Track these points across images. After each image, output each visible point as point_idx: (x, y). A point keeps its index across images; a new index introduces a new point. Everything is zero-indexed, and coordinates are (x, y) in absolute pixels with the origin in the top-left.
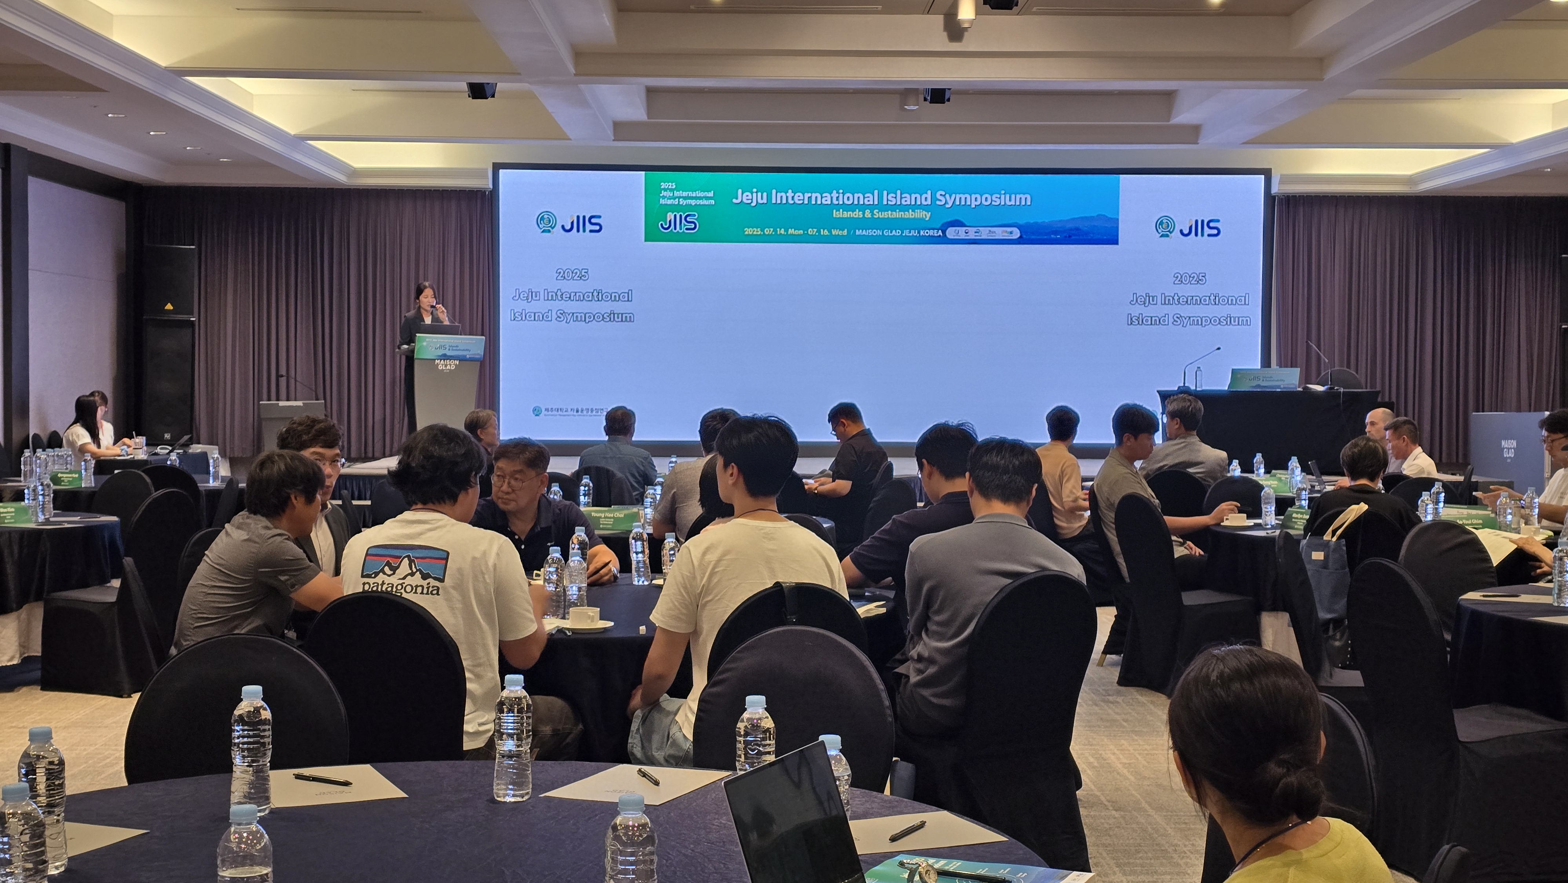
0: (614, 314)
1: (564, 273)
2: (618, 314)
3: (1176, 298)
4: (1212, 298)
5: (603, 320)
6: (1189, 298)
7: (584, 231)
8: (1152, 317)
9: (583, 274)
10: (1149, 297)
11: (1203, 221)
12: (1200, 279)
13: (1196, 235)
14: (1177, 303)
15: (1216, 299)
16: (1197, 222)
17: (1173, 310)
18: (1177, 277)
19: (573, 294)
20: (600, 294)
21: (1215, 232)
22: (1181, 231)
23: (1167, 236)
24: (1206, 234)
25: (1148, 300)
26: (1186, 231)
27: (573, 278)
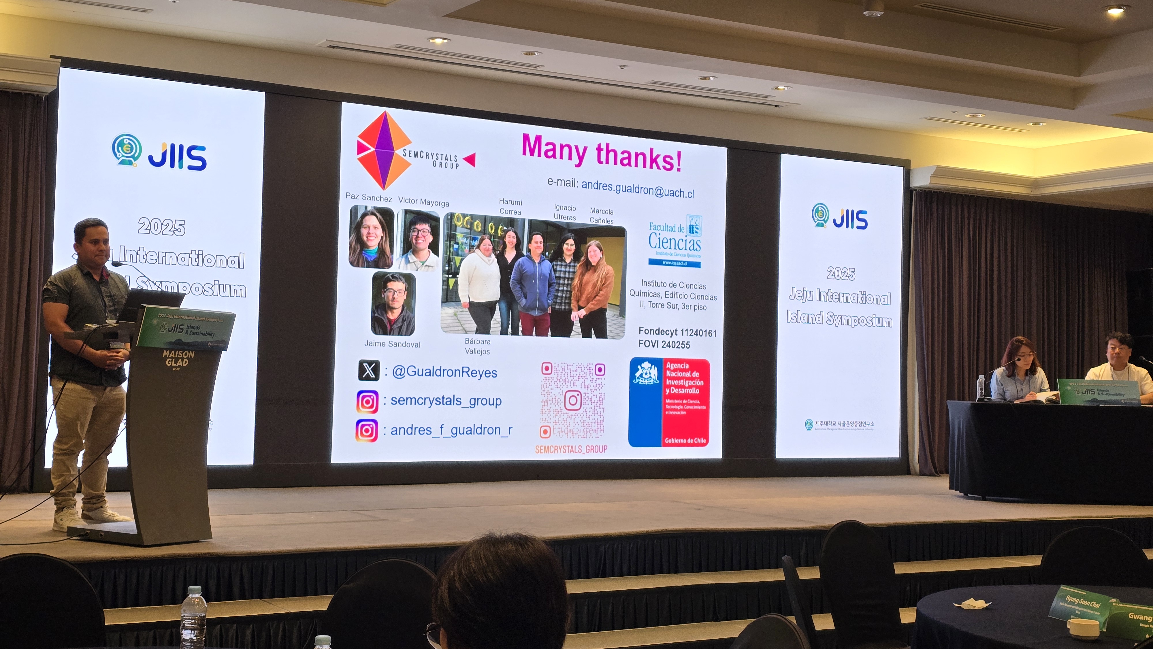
0: (219, 285)
1: (150, 224)
2: (224, 286)
3: (830, 294)
4: (860, 296)
5: (203, 293)
6: (842, 295)
7: (181, 166)
8: (808, 315)
9: (177, 227)
10: (806, 291)
11: (853, 211)
12: (850, 275)
13: (847, 226)
14: (830, 300)
15: (863, 298)
16: (848, 211)
17: (827, 307)
18: (830, 271)
19: (161, 255)
20: (200, 256)
21: (863, 224)
22: (834, 221)
23: (822, 225)
24: (855, 226)
25: (805, 295)
26: (838, 222)
27: (162, 231)
